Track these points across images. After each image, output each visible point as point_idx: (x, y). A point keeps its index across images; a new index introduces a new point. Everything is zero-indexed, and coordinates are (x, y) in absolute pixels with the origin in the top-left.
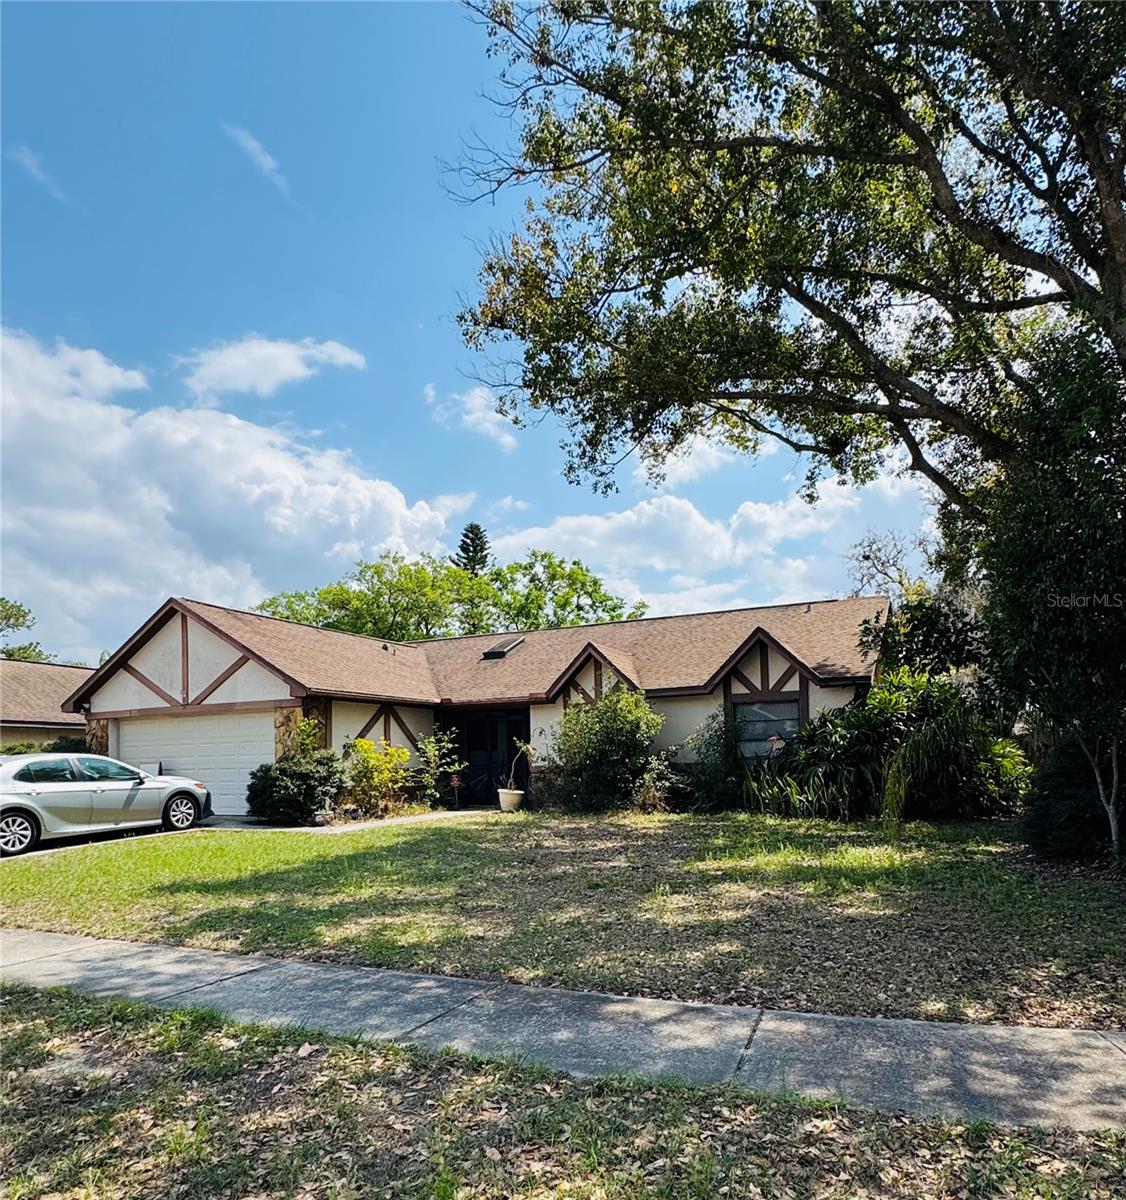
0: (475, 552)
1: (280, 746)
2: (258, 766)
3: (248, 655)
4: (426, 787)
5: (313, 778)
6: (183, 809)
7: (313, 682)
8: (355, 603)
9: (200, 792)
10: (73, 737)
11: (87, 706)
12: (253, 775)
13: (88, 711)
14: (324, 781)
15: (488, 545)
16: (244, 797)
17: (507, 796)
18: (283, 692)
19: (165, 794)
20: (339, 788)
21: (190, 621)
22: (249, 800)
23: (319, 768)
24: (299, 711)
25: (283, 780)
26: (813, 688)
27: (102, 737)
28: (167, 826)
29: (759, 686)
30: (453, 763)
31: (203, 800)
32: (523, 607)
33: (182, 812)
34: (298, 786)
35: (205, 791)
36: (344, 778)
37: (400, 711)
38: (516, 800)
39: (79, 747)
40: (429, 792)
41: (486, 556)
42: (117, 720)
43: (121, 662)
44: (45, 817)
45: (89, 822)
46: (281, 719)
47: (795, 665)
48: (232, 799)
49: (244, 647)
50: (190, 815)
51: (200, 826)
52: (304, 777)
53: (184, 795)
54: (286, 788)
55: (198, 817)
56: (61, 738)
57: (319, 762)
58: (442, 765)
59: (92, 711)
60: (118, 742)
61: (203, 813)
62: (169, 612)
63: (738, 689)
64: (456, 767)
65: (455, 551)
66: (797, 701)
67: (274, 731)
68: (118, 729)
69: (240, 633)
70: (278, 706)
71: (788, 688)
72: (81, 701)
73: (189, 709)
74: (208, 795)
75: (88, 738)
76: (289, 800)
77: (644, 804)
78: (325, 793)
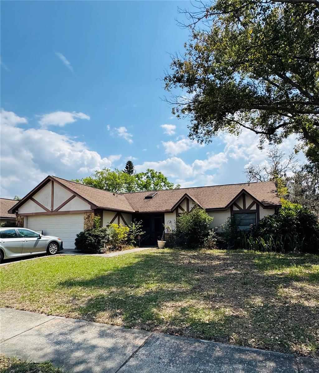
0: (130, 169)
1: (86, 226)
2: (80, 232)
3: (75, 195)
4: (131, 240)
5: (100, 237)
6: (53, 247)
7: (99, 205)
8: (95, 183)
9: (59, 241)
10: (12, 222)
11: (17, 211)
12: (78, 235)
13: (17, 213)
14: (103, 238)
15: (134, 167)
16: (74, 243)
17: (160, 243)
18: (88, 208)
19: (48, 242)
20: (108, 240)
21: (55, 183)
22: (76, 244)
23: (102, 233)
24: (93, 214)
25: (89, 237)
26: (261, 208)
27: (22, 222)
28: (48, 253)
29: (242, 208)
30: (141, 232)
31: (60, 244)
32: (145, 185)
33: (54, 248)
34: (95, 240)
35: (61, 241)
36: (109, 236)
37: (122, 214)
38: (164, 244)
39: (14, 225)
40: (133, 241)
41: (133, 170)
42: (27, 216)
43: (30, 197)
44: (6, 251)
45: (22, 253)
46: (86, 217)
47: (255, 201)
48: (70, 243)
49: (74, 192)
50: (56, 249)
51: (59, 253)
52: (97, 236)
53: (54, 242)
54: (91, 240)
55: (58, 250)
56: (8, 222)
57: (102, 231)
58: (137, 232)
59: (19, 213)
60: (27, 224)
61: (60, 249)
62: (49, 180)
63: (235, 209)
64: (142, 233)
65: (124, 168)
66: (255, 213)
67: (84, 220)
68: (27, 219)
69: (72, 188)
70: (85, 212)
71: (252, 209)
72: (15, 210)
73: (53, 213)
74: (62, 242)
75: (17, 222)
76: (91, 245)
77: (209, 246)
78: (103, 242)
